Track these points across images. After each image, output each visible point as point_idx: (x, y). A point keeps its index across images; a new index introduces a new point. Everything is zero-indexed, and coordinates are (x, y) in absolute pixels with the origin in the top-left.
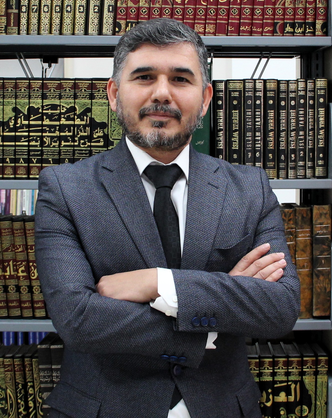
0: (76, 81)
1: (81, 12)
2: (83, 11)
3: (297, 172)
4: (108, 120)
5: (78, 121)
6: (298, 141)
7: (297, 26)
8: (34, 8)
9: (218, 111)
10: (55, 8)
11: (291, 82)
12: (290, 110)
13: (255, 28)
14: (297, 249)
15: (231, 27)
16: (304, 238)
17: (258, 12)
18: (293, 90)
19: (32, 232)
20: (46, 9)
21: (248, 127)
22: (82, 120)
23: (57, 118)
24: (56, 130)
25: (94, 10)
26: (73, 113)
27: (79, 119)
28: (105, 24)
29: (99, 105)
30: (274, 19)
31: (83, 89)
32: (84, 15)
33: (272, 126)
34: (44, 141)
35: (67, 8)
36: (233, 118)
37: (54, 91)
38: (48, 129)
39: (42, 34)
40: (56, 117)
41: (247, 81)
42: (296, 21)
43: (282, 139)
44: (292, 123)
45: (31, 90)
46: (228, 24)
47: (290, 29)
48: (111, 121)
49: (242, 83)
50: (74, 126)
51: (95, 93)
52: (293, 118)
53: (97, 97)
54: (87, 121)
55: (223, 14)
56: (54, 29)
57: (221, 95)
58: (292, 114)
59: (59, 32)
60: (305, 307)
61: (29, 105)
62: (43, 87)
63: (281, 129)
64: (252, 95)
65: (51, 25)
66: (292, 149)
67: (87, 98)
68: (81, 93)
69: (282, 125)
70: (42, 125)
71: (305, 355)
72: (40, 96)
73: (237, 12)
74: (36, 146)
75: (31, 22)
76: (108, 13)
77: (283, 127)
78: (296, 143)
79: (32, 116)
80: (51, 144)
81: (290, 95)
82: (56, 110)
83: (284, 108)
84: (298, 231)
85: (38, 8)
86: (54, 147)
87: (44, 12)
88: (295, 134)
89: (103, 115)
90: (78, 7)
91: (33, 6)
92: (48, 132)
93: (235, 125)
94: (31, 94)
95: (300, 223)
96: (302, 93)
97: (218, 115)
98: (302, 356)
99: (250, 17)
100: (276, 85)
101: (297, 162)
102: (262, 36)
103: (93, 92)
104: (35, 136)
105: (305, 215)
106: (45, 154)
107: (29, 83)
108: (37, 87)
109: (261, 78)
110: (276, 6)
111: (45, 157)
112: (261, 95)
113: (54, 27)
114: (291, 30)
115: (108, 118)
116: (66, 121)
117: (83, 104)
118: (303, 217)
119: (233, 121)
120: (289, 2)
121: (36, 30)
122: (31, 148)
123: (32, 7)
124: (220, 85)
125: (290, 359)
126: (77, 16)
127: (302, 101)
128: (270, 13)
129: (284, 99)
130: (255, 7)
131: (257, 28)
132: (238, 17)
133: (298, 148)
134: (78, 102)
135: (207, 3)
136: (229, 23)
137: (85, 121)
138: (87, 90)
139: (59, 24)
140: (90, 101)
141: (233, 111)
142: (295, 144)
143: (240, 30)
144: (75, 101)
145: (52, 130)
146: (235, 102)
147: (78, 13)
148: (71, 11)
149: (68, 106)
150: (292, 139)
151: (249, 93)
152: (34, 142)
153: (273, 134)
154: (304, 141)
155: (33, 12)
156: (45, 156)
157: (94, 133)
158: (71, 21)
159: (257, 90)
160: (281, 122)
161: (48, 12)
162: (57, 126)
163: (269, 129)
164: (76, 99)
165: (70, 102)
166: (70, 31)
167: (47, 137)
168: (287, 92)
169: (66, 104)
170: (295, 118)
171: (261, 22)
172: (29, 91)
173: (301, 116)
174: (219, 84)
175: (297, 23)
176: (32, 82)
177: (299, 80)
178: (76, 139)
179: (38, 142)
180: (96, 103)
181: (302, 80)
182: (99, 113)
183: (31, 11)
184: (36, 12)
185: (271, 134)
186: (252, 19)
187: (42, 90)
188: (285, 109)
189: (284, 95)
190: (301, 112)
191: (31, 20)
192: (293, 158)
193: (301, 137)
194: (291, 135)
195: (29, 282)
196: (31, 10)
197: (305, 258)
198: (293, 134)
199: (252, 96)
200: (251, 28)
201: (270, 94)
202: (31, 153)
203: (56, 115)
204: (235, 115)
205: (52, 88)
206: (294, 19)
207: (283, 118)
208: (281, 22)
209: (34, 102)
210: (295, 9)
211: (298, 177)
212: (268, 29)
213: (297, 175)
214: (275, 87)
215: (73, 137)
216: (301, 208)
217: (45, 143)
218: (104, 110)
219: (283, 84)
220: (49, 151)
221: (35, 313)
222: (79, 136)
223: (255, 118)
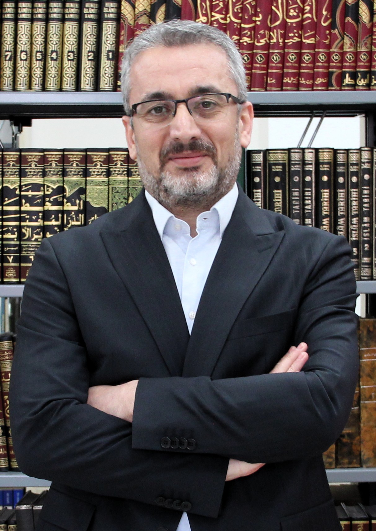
0: (66, 153)
1: (71, 60)
2: (74, 58)
3: (360, 271)
4: (108, 204)
5: (67, 206)
6: (361, 229)
7: (358, 76)
8: (8, 55)
9: (255, 191)
10: (36, 54)
11: (351, 151)
12: (351, 189)
13: (303, 79)
14: (361, 374)
15: (271, 79)
16: (370, 360)
17: (306, 58)
18: (354, 162)
19: (8, 354)
20: (23, 56)
21: (295, 213)
22: (74, 204)
23: (40, 201)
24: (39, 218)
25: (88, 58)
26: (61, 195)
27: (69, 204)
28: (103, 76)
29: (96, 184)
30: (328, 67)
31: (75, 164)
32: (75, 64)
33: (327, 210)
34: (23, 232)
35: (52, 53)
36: (274, 200)
37: (36, 166)
38: (28, 217)
39: (18, 90)
40: (38, 200)
41: (292, 151)
42: (358, 69)
43: (340, 228)
44: (354, 206)
45: (4, 165)
46: (267, 75)
47: (350, 80)
48: (112, 206)
49: (286, 153)
50: (63, 212)
51: (90, 169)
52: (354, 199)
53: (93, 173)
54: (80, 206)
55: (260, 62)
56: (35, 83)
57: (259, 170)
58: (354, 194)
59: (41, 86)
60: (373, 451)
61: (2, 185)
62: (21, 160)
63: (339, 215)
64: (299, 169)
65: (30, 77)
66: (354, 240)
67: (80, 175)
68: (72, 168)
69: (341, 209)
70: (20, 212)
71: (373, 516)
72: (17, 173)
73: (279, 58)
74: (12, 240)
75: (4, 74)
76: (107, 62)
77: (341, 212)
78: (359, 232)
79: (6, 199)
80: (32, 237)
81: (351, 168)
82: (39, 191)
83: (343, 186)
84: (362, 350)
85: (13, 55)
86: (36, 240)
87: (21, 60)
88: (357, 221)
89: (102, 198)
90: (67, 52)
91: (6, 51)
92: (28, 221)
93: (277, 210)
94: (5, 170)
95: (365, 339)
96: (366, 166)
97: (255, 197)
98: (370, 519)
99: (296, 65)
100: (332, 156)
101: (360, 259)
102: (313, 90)
103: (88, 167)
104: (10, 226)
105: (371, 329)
106: (24, 249)
107: (3, 155)
108: (13, 161)
109: (312, 147)
110: (331, 50)
111: (24, 254)
112: (311, 169)
113: (35, 80)
114: (351, 82)
115: (108, 201)
116: (52, 205)
117: (74, 183)
118: (369, 332)
119: (275, 204)
120: (348, 44)
121: (10, 84)
122: (5, 243)
123: (5, 54)
124: (256, 157)
125: (354, 522)
126: (65, 65)
127: (366, 177)
128: (323, 59)
129: (343, 175)
130: (304, 51)
131: (305, 80)
132: (281, 65)
133: (362, 239)
134: (68, 181)
135: (239, 47)
136: (269, 73)
137: (78, 205)
138: (80, 165)
139: (41, 75)
140: (84, 178)
141: (275, 191)
142: (358, 234)
143: (282, 82)
144: (63, 179)
145: (33, 219)
146: (277, 179)
147: (67, 62)
148: (57, 58)
149: (55, 186)
150: (355, 228)
151: (295, 166)
152: (10, 234)
153: (328, 221)
154: (370, 230)
155: (6, 60)
156: (24, 252)
157: (89, 221)
158: (57, 73)
159: (306, 162)
160: (339, 205)
161: (26, 60)
162: (40, 212)
163: (323, 215)
164: (66, 177)
165: (58, 181)
166: (56, 86)
167: (27, 228)
168: (347, 164)
169: (51, 183)
170: (357, 199)
171: (311, 71)
172: (2, 166)
173: (366, 196)
174: (256, 154)
175: (360, 72)
176: (5, 155)
177: (363, 149)
178: (66, 229)
179: (14, 234)
180: (92, 181)
181: (366, 149)
182: (97, 195)
183: (4, 59)
184: (10, 60)
185: (325, 221)
186: (300, 68)
187: (19, 165)
188: (343, 188)
189: (342, 169)
190: (366, 192)
191: (4, 71)
192: (355, 252)
193: (366, 225)
194: (353, 223)
195: (4, 421)
196: (4, 57)
197: (372, 386)
198: (355, 220)
199: (299, 171)
200: (298, 80)
201: (324, 167)
202: (5, 249)
203: (39, 199)
204: (277, 196)
205: (33, 162)
206: (355, 67)
207: (342, 200)
208: (338, 71)
209: (9, 181)
210: (356, 54)
211: (362, 278)
212: (320, 81)
213: (361, 276)
214: (330, 158)
215: (62, 227)
216: (367, 320)
217: (24, 235)
218: (102, 191)
219: (341, 155)
220: (30, 246)
221: (12, 464)
222: (69, 226)
223: (304, 200)
